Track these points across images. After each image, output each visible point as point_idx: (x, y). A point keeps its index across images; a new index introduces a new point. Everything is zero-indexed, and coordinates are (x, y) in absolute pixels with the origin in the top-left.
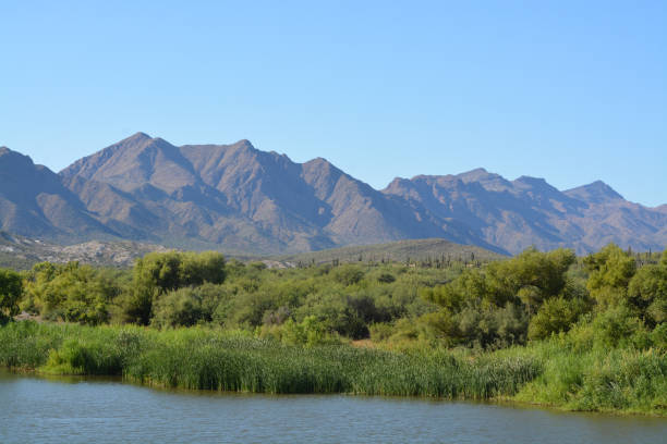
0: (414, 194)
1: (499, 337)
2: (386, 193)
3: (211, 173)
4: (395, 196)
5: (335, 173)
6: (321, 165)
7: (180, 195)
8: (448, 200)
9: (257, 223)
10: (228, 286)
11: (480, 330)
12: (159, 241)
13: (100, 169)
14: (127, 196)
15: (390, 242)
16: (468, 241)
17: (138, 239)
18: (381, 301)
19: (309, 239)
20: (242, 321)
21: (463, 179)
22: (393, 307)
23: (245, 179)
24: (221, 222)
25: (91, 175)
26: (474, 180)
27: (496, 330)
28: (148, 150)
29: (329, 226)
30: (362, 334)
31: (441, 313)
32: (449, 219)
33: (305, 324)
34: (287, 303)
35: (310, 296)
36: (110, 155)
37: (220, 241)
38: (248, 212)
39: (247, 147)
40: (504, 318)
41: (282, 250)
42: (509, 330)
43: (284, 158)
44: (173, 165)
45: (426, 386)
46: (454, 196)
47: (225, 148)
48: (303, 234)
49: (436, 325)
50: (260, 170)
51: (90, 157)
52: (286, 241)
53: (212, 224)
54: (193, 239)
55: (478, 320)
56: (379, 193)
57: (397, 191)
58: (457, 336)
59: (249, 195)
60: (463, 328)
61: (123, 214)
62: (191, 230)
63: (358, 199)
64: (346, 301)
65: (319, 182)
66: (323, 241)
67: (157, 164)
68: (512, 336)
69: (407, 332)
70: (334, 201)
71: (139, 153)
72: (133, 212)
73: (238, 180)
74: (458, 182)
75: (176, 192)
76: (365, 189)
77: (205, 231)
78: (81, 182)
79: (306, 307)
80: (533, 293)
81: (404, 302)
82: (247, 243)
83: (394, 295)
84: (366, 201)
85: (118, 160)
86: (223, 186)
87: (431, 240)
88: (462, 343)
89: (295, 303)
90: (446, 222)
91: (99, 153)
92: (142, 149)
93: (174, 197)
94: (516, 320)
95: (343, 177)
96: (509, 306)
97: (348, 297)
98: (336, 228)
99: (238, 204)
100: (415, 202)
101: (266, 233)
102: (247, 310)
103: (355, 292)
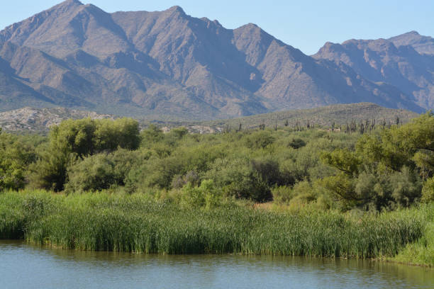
0: (345, 59)
1: (393, 199)
2: (316, 58)
3: (143, 40)
4: (326, 61)
5: (267, 39)
6: (252, 31)
7: (113, 61)
8: (379, 65)
9: (188, 89)
10: (142, 151)
11: (375, 193)
12: (92, 107)
13: (32, 36)
14: (60, 63)
15: (321, 106)
16: (399, 105)
17: (71, 106)
18: (285, 165)
19: (240, 104)
20: (152, 185)
21: (394, 42)
22: (296, 172)
23: (177, 46)
24: (154, 88)
25: (22, 41)
26: (407, 43)
27: (391, 192)
28: (79, 16)
29: (260, 91)
30: (265, 197)
31: (338, 176)
32: (380, 83)
33: (202, 187)
34: (196, 168)
35: (218, 161)
36: (41, 22)
37: (153, 106)
38: (181, 78)
39: (178, 13)
40: (399, 181)
41: (213, 115)
42: (404, 193)
43: (216, 24)
44: (105, 32)
45: (311, 246)
46: (386, 59)
47: (157, 15)
48: (235, 100)
49: (333, 189)
50: (191, 36)
51: (21, 23)
52: (218, 106)
53: (145, 90)
54: (127, 106)
55: (374, 183)
56: (310, 58)
57: (328, 56)
58: (353, 199)
59: (181, 61)
60: (358, 191)
61: (55, 81)
62: (125, 97)
63: (289, 64)
64: (251, 166)
65: (251, 47)
66: (255, 106)
67: (89, 31)
68: (407, 199)
69: (307, 195)
70: (265, 67)
71: (71, 19)
72: (65, 79)
73: (170, 47)
74: (390, 46)
75: (109, 59)
76: (296, 54)
77: (138, 97)
78: (13, 48)
79: (214, 171)
80: (427, 157)
81: (308, 166)
82: (179, 109)
83: (298, 159)
84: (297, 67)
85: (49, 26)
86: (155, 52)
87: (360, 104)
88: (358, 205)
89: (203, 167)
90: (377, 86)
91: (30, 19)
92: (75, 15)
93: (107, 63)
94: (411, 184)
95: (274, 43)
96: (405, 169)
97: (253, 162)
98: (268, 93)
99: (171, 70)
100: (345, 66)
101: (198, 99)
102: (157, 175)
103: (261, 157)
